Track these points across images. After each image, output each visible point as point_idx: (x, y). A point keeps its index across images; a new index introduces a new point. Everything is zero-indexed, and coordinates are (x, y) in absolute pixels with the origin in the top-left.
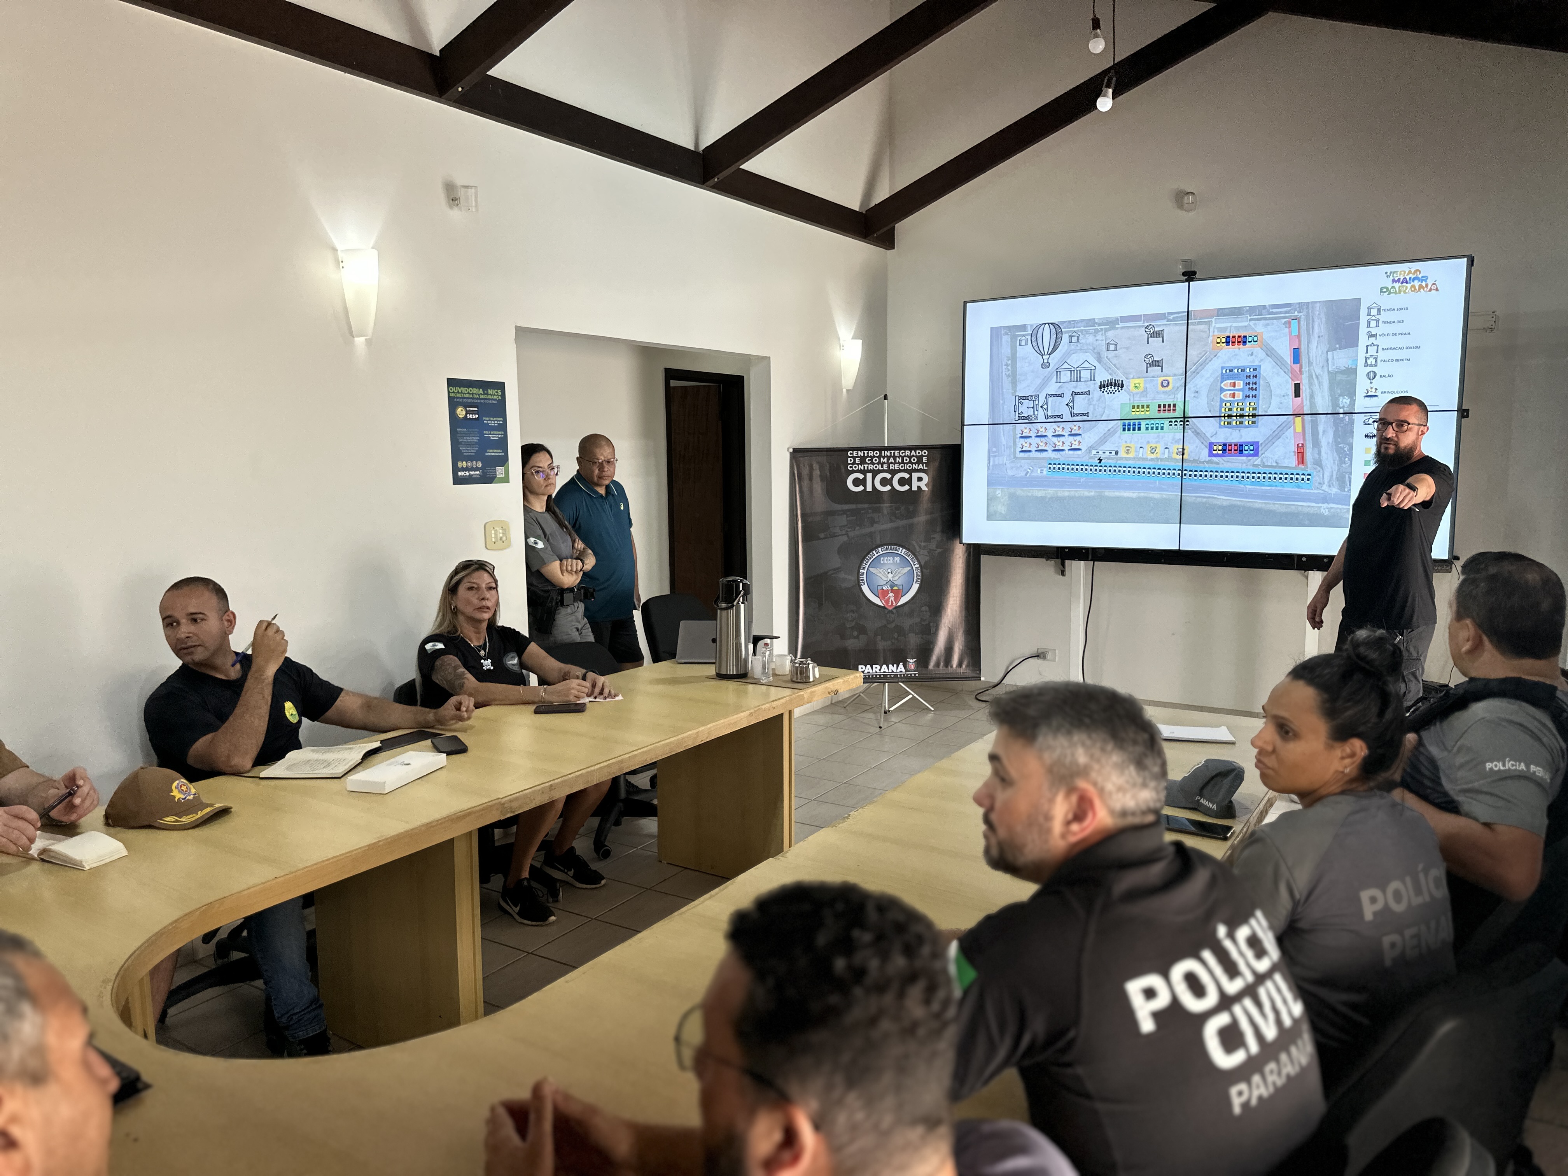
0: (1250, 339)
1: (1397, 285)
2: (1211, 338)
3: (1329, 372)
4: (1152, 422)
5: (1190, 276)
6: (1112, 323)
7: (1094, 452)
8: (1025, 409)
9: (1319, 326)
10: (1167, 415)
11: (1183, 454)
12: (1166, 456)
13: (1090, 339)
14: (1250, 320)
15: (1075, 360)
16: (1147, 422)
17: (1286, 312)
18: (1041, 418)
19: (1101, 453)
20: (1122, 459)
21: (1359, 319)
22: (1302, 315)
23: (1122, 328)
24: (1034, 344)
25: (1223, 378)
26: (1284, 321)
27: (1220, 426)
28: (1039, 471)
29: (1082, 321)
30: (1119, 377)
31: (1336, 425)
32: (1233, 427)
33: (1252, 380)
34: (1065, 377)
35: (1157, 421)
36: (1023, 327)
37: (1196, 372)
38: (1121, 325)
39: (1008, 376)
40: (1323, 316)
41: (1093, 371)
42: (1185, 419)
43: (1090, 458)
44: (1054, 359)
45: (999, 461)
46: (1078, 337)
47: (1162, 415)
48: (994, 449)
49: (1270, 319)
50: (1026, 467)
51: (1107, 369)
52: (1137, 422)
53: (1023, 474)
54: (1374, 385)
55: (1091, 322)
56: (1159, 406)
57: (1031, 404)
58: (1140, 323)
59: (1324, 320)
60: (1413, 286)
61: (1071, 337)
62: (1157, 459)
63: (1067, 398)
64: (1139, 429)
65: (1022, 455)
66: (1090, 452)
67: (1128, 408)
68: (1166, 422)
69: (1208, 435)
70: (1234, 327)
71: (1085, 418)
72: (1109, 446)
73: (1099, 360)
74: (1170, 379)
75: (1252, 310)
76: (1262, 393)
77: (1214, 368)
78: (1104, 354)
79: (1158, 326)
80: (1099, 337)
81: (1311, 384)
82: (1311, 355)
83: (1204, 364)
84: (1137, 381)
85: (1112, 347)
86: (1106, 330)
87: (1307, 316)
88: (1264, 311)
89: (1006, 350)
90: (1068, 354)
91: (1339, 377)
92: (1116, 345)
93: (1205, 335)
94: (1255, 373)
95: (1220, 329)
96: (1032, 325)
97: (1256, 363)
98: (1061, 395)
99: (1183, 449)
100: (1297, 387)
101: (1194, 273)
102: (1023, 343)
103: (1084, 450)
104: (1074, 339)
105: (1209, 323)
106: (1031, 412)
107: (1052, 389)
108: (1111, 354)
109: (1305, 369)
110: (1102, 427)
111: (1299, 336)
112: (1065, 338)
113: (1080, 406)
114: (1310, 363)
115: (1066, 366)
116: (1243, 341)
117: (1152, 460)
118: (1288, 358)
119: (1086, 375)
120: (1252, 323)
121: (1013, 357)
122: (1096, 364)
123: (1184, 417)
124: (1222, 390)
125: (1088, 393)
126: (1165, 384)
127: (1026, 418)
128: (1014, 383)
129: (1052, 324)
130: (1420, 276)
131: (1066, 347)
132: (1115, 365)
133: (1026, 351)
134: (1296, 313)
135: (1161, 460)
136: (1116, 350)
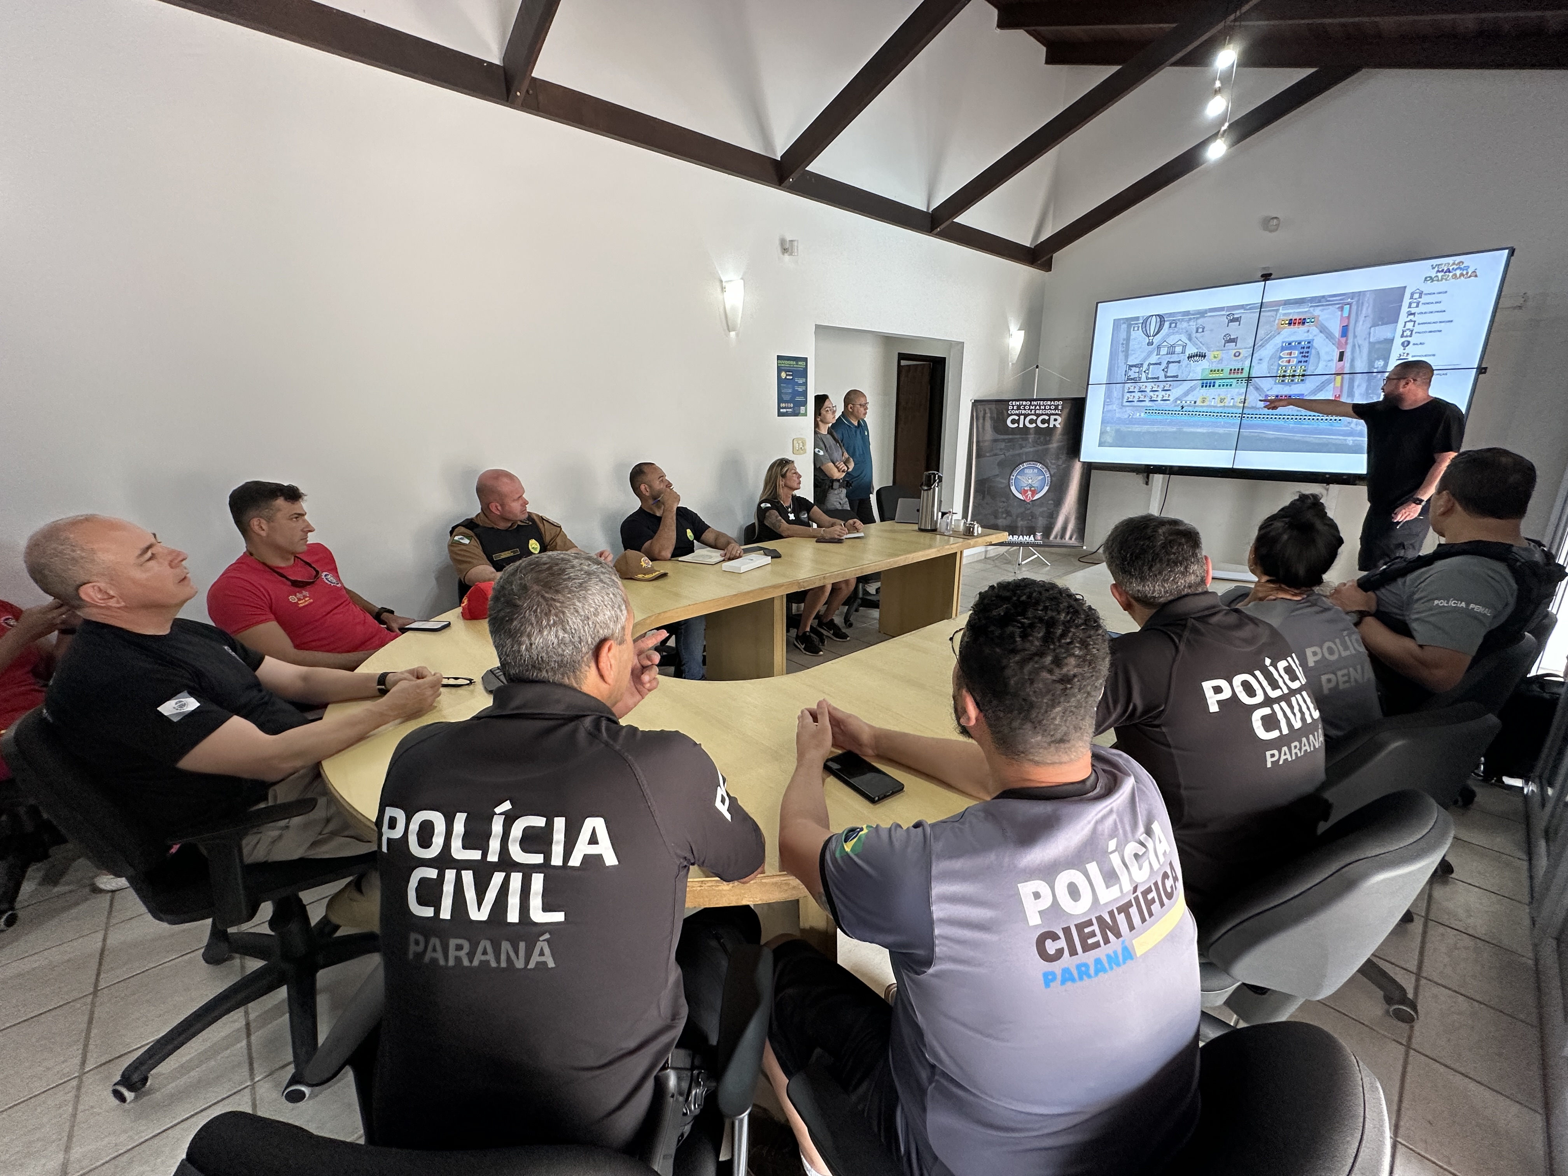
0: (1308, 321)
1: (1440, 275)
2: (1277, 321)
3: (1370, 342)
4: (1224, 381)
5: (1266, 277)
6: (1202, 314)
7: (1179, 402)
8: (1133, 374)
9: (1367, 309)
10: (1236, 376)
11: (1244, 403)
12: (1231, 404)
13: (1185, 325)
14: (1311, 307)
15: (1172, 340)
16: (1220, 381)
17: (1341, 300)
18: (1144, 379)
19: (1184, 402)
20: (1197, 406)
21: (1402, 301)
22: (1354, 301)
23: (1210, 316)
24: (1144, 329)
25: (1283, 349)
26: (1338, 306)
27: (1275, 383)
28: (1138, 414)
29: (1180, 312)
30: (1204, 350)
31: (1369, 381)
32: (1286, 384)
33: (1306, 350)
34: (1164, 351)
35: (1228, 381)
36: (1137, 318)
37: (1262, 346)
38: (1209, 314)
39: (1123, 351)
40: (1371, 302)
41: (1184, 347)
42: (1249, 379)
43: (1175, 406)
44: (1157, 340)
45: (1110, 407)
46: (1176, 324)
47: (1232, 376)
48: (1108, 400)
49: (1327, 305)
50: (1129, 412)
51: (1195, 344)
52: (1213, 381)
53: (1126, 416)
54: (1406, 351)
55: (1187, 313)
56: (1231, 370)
57: (1137, 370)
58: (1224, 313)
59: (1371, 306)
60: (1455, 275)
61: (1170, 324)
62: (1224, 406)
63: (1164, 365)
64: (1214, 386)
65: (1128, 404)
66: (1176, 402)
67: (1208, 372)
68: (1235, 381)
69: (1265, 390)
70: (1295, 312)
71: (1175, 379)
72: (1190, 398)
73: (1190, 339)
74: (1240, 351)
75: (1313, 299)
76: (1312, 359)
77: (1278, 341)
78: (1194, 335)
79: (1237, 313)
80: (1191, 323)
81: (1353, 352)
82: (1356, 330)
83: (1270, 339)
84: (1216, 353)
85: (1200, 330)
86: (1197, 318)
87: (1358, 302)
88: (1323, 300)
89: (1123, 335)
90: (1168, 335)
91: (1377, 346)
92: (1203, 329)
93: (1272, 319)
94: (1309, 345)
95: (1285, 314)
96: (1143, 317)
97: (1311, 338)
98: (1160, 364)
99: (1245, 399)
100: (1342, 355)
101: (1270, 275)
102: (1136, 329)
103: (1171, 400)
104: (1173, 325)
105: (1277, 310)
106: (1137, 375)
107: (1154, 359)
108: (1198, 335)
109: (1350, 341)
110: (1186, 386)
111: (1349, 317)
112: (1167, 324)
113: (1173, 370)
114: (1355, 336)
115: (1165, 344)
116: (1303, 322)
117: (1221, 407)
118: (1337, 333)
119: (1178, 349)
120: (1312, 309)
121: (1128, 339)
122: (1187, 341)
123: (1249, 377)
124: (1281, 358)
125: (1179, 362)
126: (1237, 354)
127: (1132, 379)
128: (1127, 357)
129: (1158, 315)
130: (1462, 266)
131: (1167, 330)
132: (1201, 342)
133: (1138, 335)
134: (1349, 300)
135: (1228, 407)
136: (1203, 332)
